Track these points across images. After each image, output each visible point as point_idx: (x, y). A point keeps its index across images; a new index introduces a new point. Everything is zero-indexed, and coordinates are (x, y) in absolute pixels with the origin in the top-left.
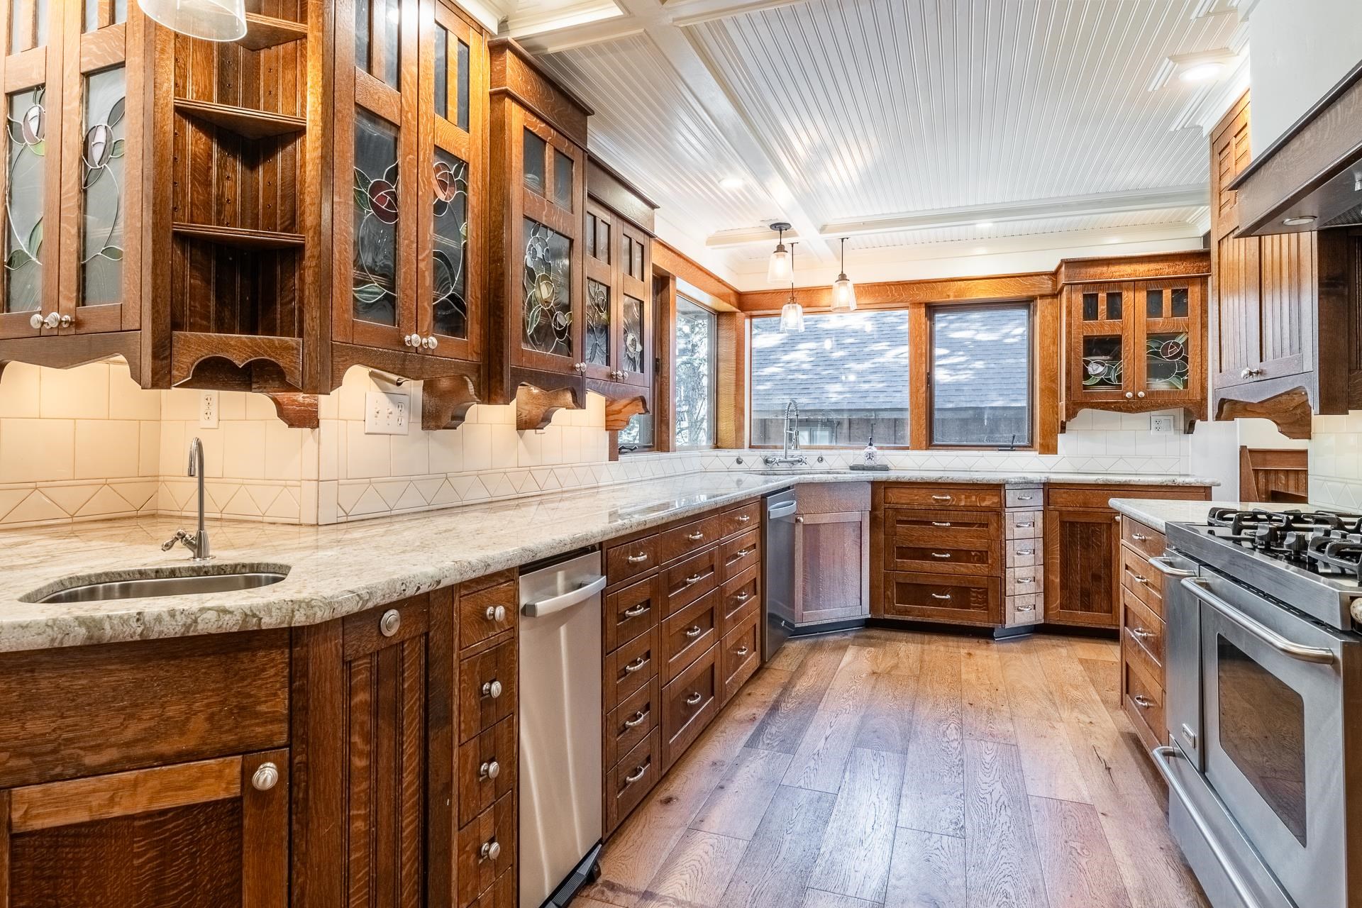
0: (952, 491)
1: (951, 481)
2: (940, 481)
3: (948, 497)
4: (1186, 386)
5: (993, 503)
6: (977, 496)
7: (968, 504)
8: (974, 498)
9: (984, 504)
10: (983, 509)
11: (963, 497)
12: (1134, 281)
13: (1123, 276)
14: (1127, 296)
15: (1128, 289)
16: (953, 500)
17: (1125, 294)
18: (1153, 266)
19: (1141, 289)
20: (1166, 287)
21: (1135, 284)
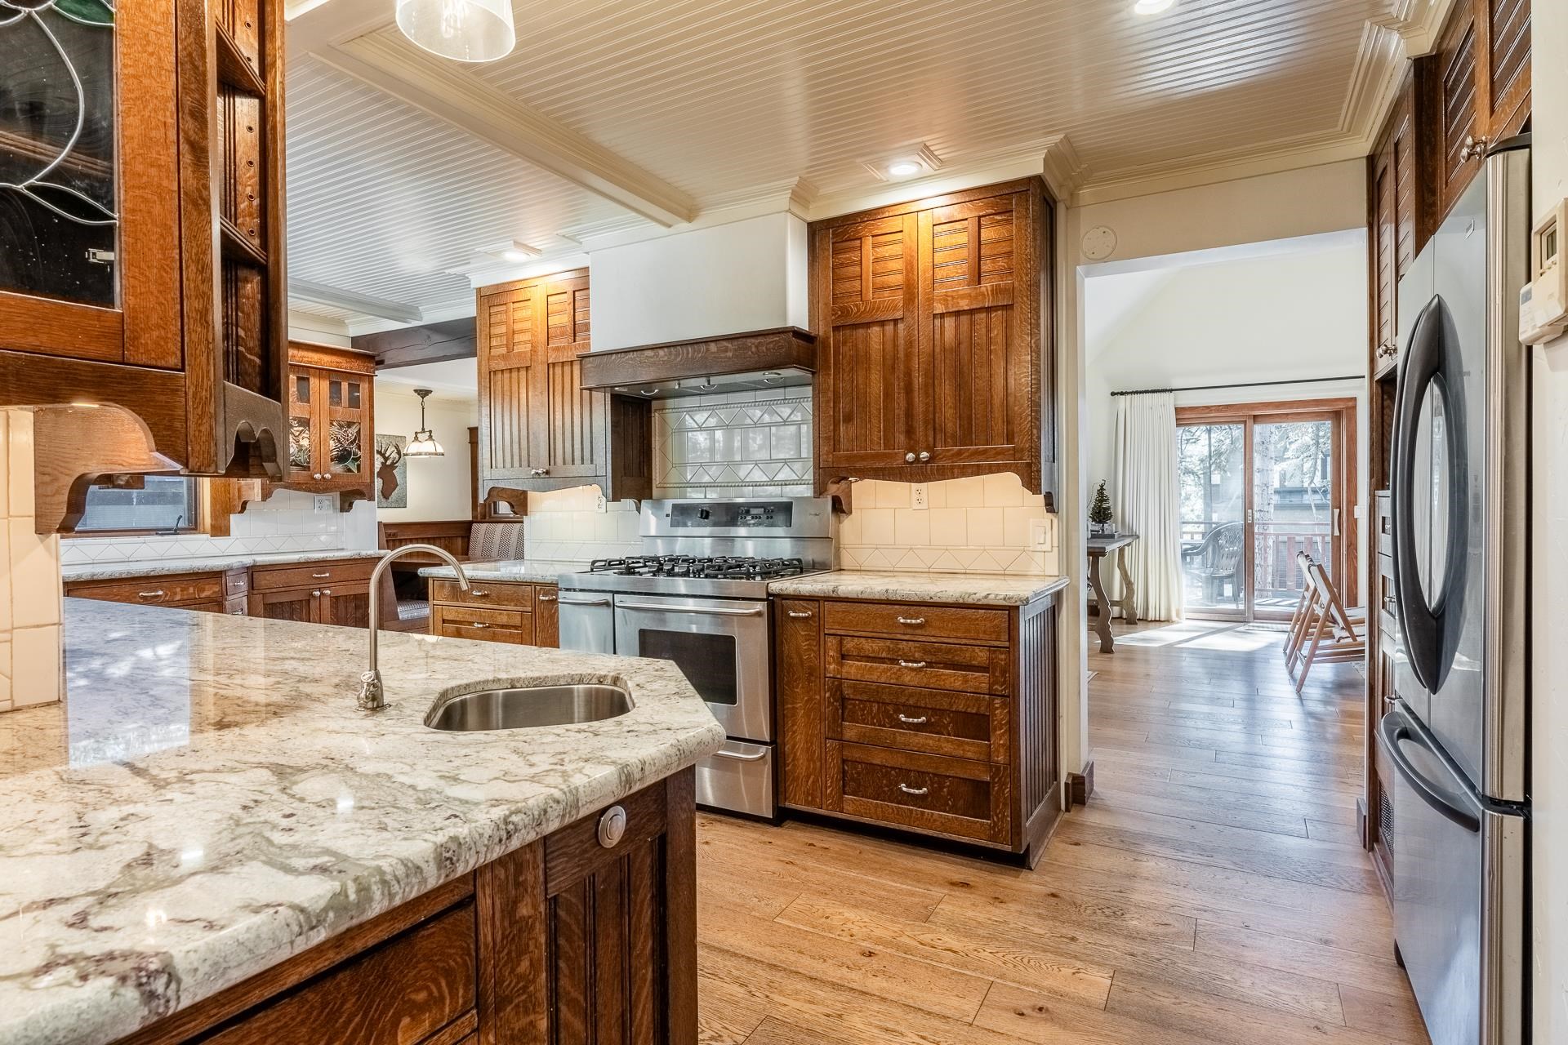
0: (165, 584)
1: (167, 573)
2: (152, 574)
3: (160, 593)
4: (359, 470)
5: (214, 592)
6: (194, 587)
7: (185, 597)
8: (191, 590)
9: (203, 595)
10: (203, 601)
11: (178, 590)
12: (320, 369)
13: (311, 362)
14: (314, 382)
15: (314, 376)
16: (167, 595)
17: (312, 380)
18: (335, 359)
19: (324, 378)
20: (344, 380)
21: (322, 373)
